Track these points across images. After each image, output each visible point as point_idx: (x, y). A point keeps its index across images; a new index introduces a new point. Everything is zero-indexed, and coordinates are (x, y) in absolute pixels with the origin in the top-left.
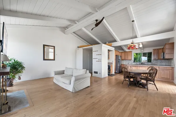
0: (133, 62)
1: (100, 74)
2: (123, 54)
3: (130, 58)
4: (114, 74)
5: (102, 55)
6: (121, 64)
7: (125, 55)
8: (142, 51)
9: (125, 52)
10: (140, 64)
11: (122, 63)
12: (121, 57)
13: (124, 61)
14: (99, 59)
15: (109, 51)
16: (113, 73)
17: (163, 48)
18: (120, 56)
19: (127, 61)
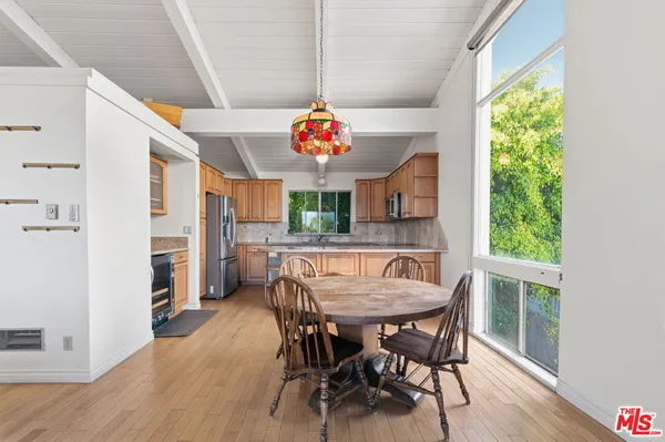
0: (286, 232)
1: (68, 343)
2: (242, 191)
3: (271, 214)
4: (198, 306)
5: (89, 165)
6: (237, 245)
7: (251, 198)
8: (322, 181)
9: (252, 181)
10: (314, 239)
11: (239, 241)
12: (233, 202)
13: (249, 226)
14: (56, 212)
15: (159, 157)
16: (194, 303)
17: (387, 179)
18: (230, 199)
19: (260, 226)
